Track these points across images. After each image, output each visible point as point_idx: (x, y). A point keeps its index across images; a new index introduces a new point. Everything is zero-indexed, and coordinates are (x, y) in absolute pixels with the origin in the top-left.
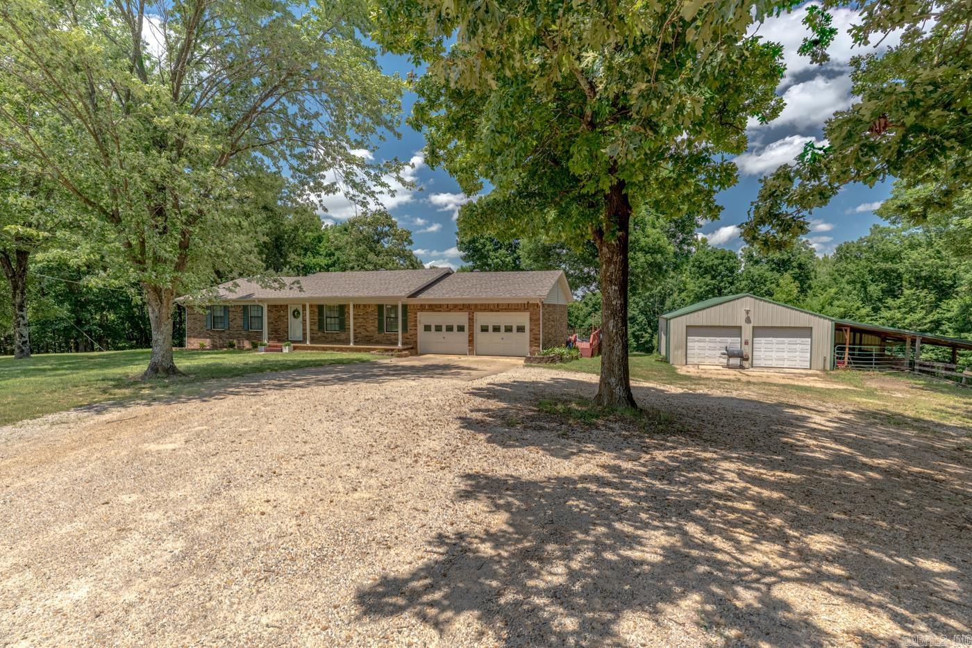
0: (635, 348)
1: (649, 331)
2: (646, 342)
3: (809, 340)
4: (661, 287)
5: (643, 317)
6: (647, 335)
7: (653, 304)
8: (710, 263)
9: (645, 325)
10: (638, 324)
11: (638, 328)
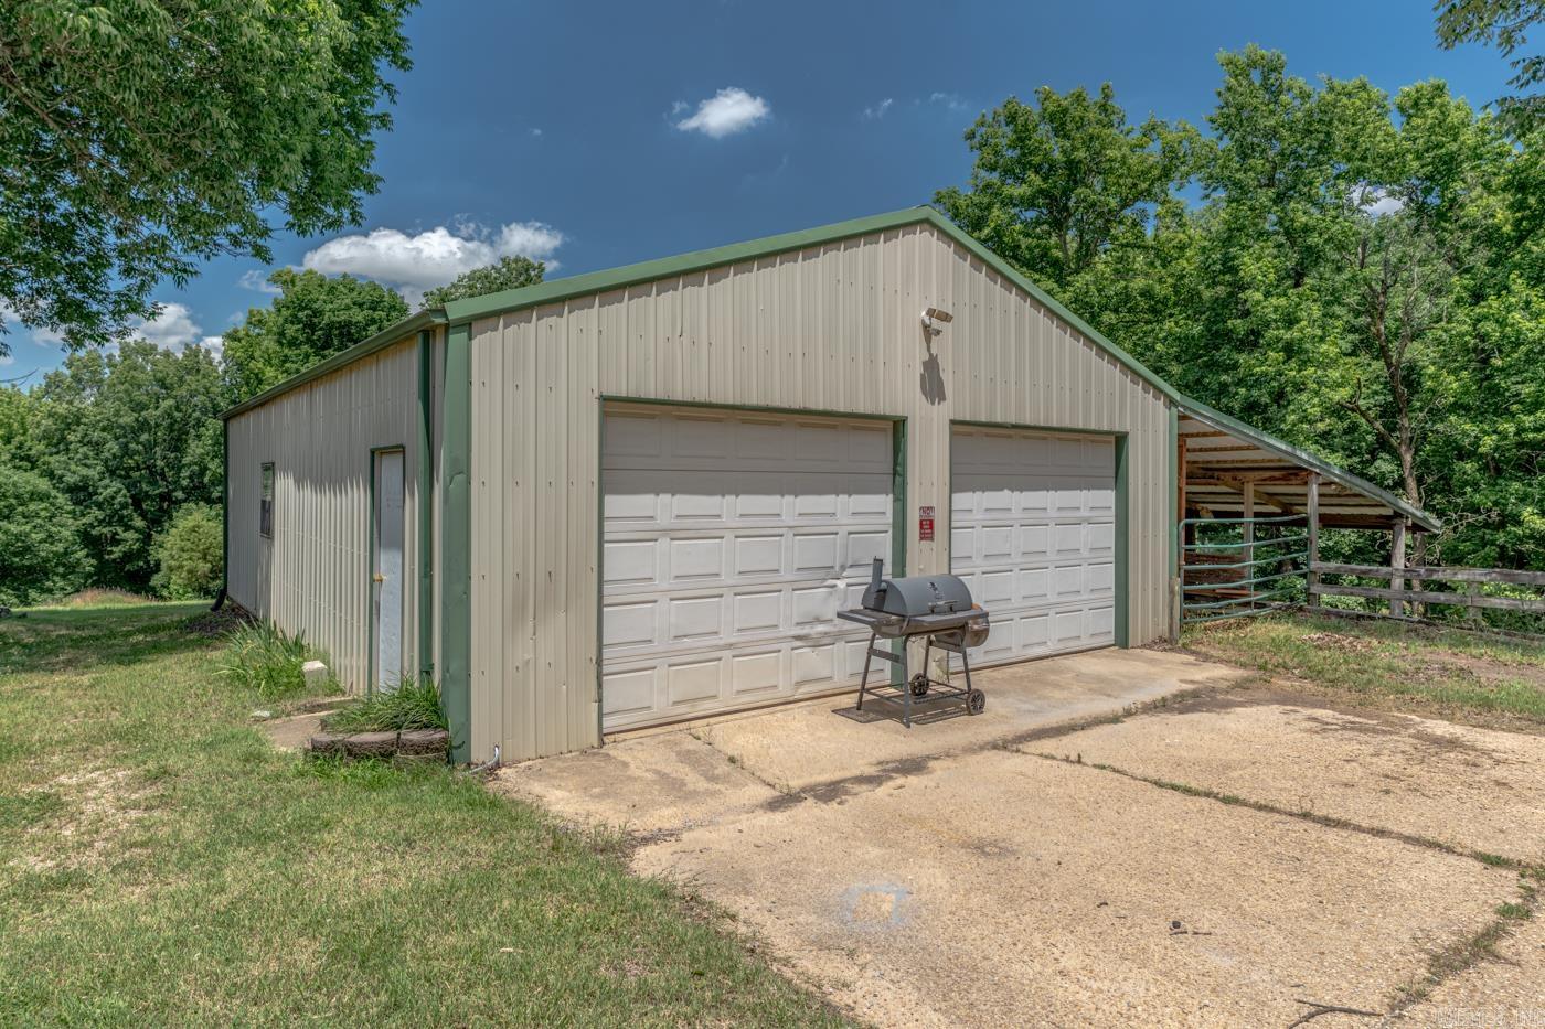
0: (90, 575)
1: (139, 522)
2: (128, 557)
3: (1108, 497)
4: (171, 402)
5: (117, 485)
6: (131, 535)
7: (149, 447)
8: (343, 317)
9: (124, 506)
10: (100, 506)
11: (100, 514)
